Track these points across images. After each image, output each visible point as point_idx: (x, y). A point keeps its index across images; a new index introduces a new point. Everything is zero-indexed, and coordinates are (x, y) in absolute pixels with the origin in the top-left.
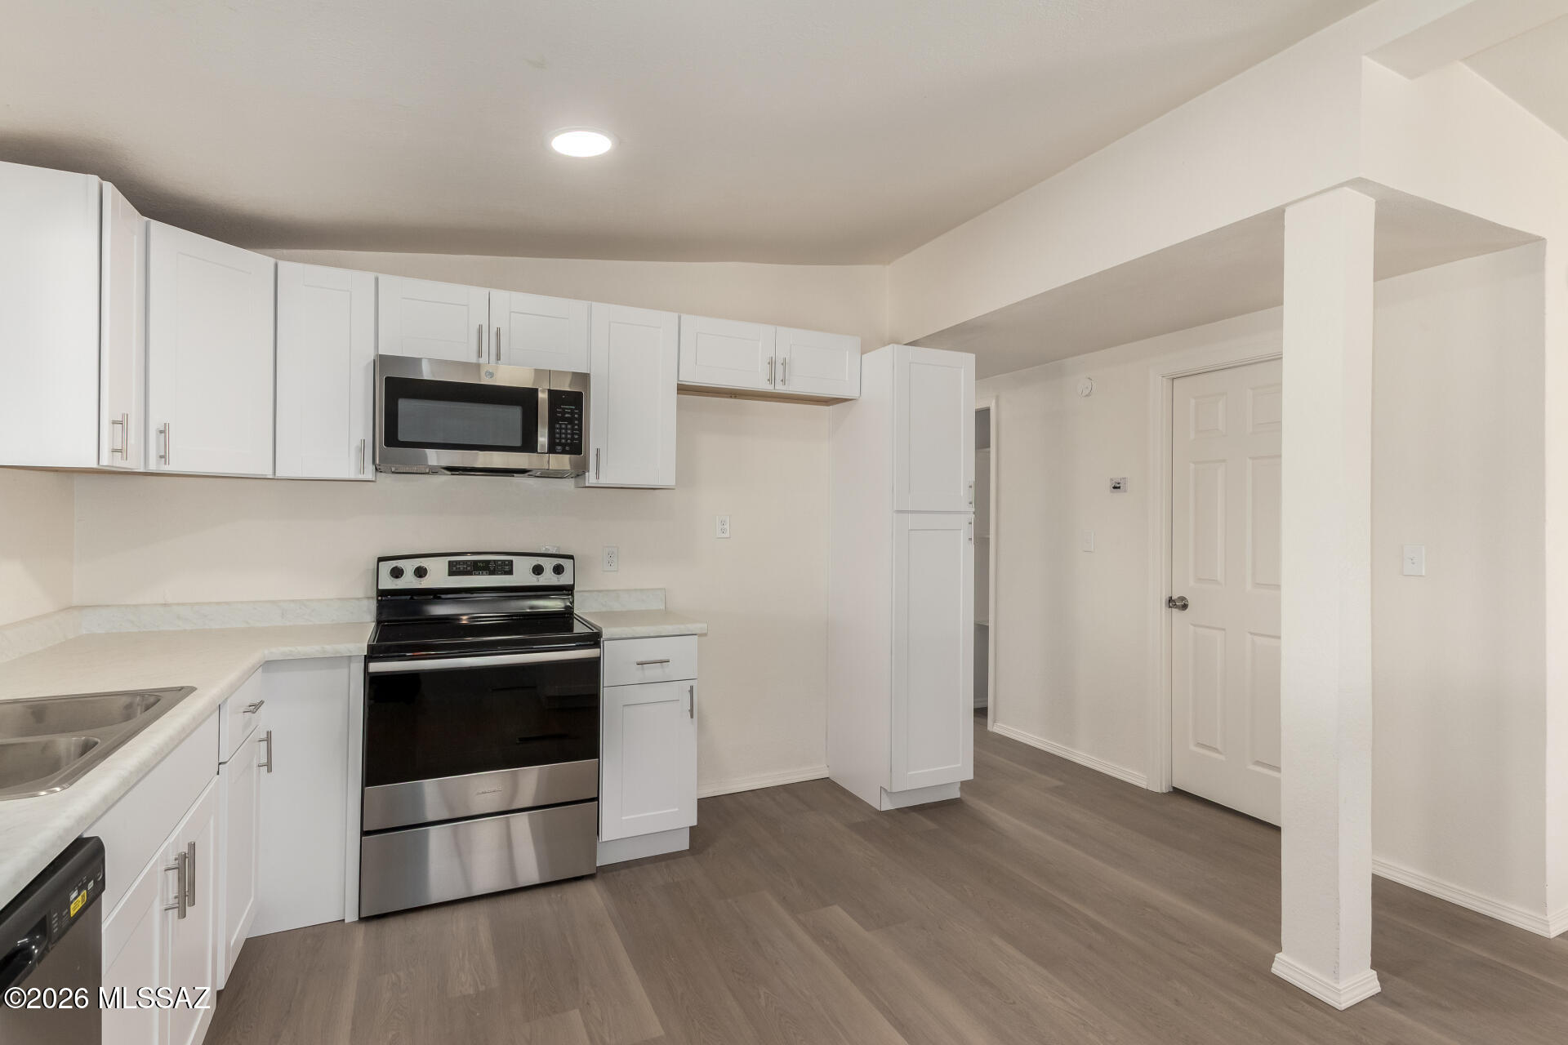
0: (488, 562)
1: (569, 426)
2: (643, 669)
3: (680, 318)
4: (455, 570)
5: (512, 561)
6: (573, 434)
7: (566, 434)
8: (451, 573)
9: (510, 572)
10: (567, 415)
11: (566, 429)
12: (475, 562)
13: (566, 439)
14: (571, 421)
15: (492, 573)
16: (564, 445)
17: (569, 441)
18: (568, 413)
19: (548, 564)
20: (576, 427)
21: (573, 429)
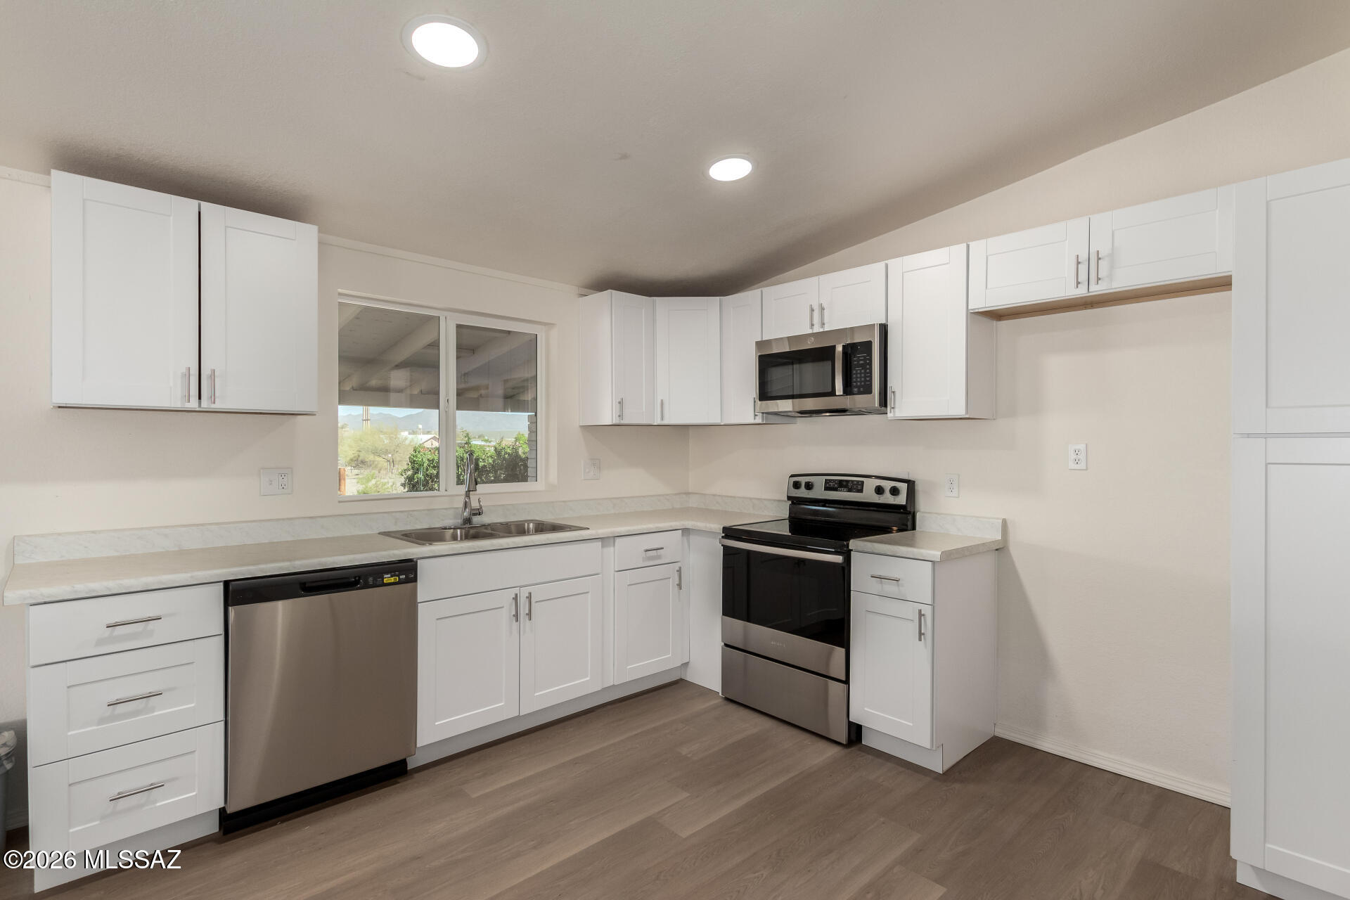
0: (847, 481)
1: (863, 371)
2: (881, 583)
3: (968, 246)
4: (829, 487)
5: (863, 482)
6: (865, 377)
7: (861, 377)
8: (827, 489)
9: (861, 491)
10: (861, 362)
11: (861, 373)
12: (841, 481)
13: (861, 382)
14: (863, 366)
15: (850, 490)
16: (858, 387)
17: (863, 383)
18: (861, 360)
19: (888, 485)
20: (868, 371)
21: (865, 373)
